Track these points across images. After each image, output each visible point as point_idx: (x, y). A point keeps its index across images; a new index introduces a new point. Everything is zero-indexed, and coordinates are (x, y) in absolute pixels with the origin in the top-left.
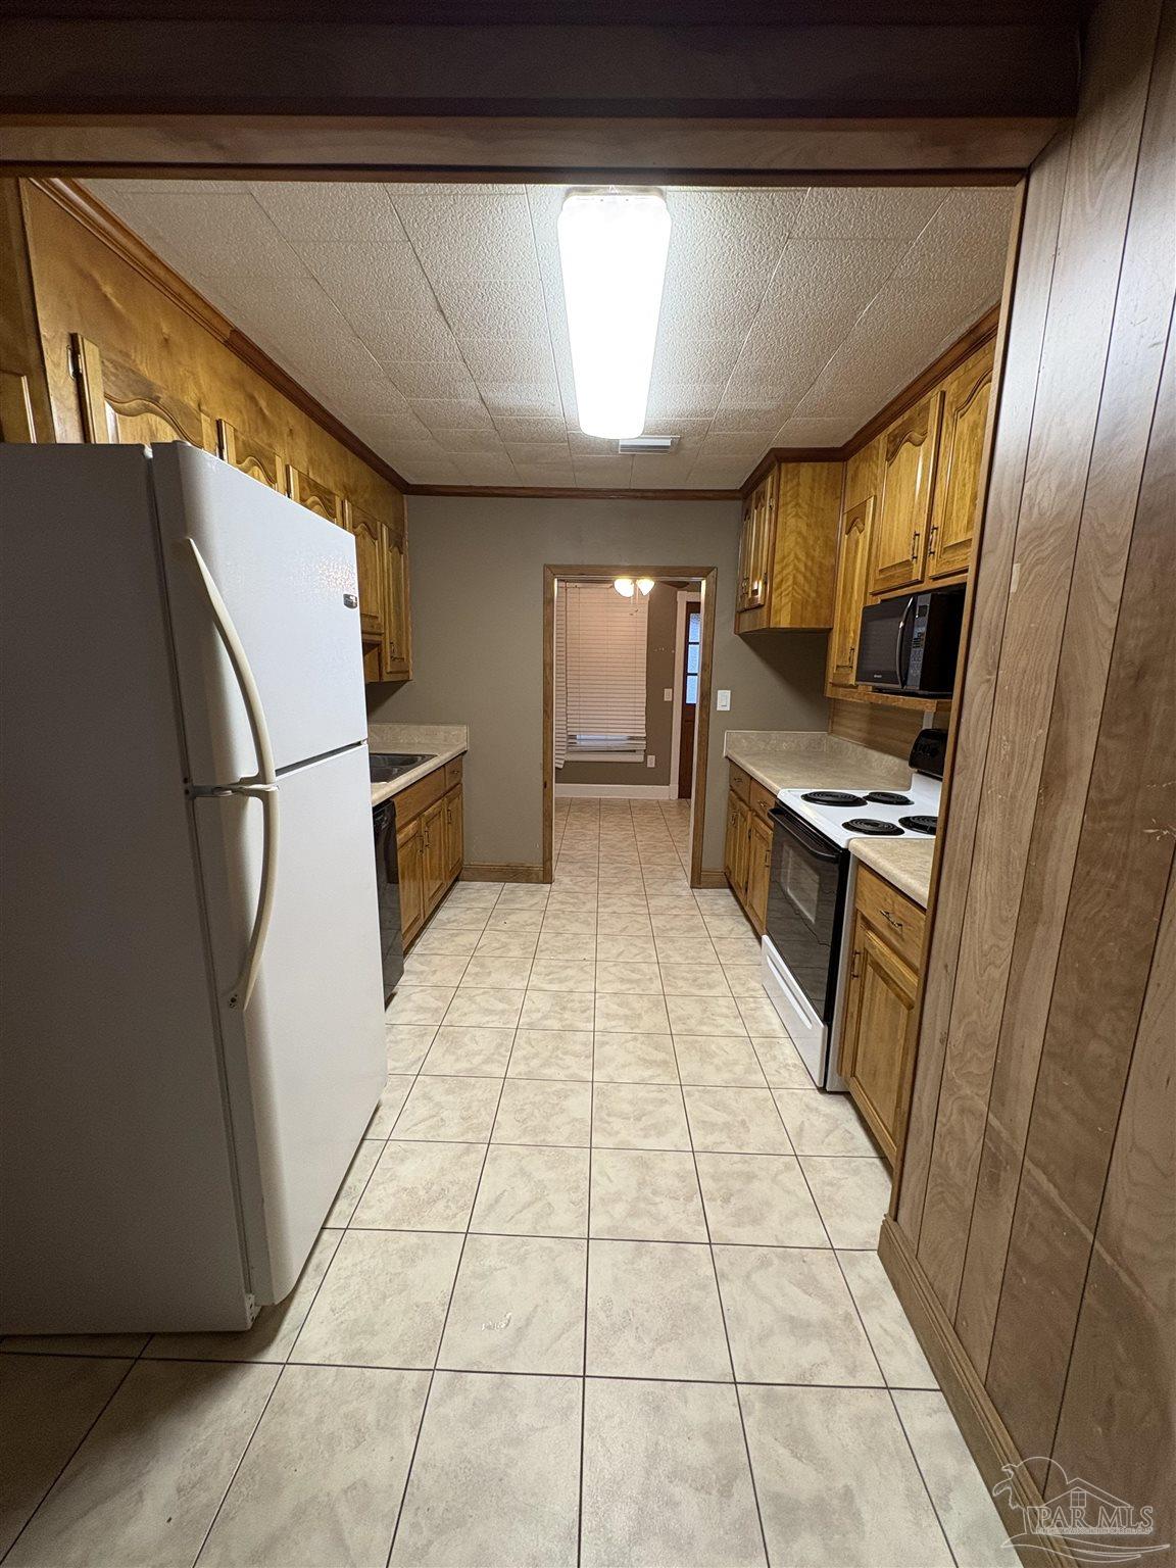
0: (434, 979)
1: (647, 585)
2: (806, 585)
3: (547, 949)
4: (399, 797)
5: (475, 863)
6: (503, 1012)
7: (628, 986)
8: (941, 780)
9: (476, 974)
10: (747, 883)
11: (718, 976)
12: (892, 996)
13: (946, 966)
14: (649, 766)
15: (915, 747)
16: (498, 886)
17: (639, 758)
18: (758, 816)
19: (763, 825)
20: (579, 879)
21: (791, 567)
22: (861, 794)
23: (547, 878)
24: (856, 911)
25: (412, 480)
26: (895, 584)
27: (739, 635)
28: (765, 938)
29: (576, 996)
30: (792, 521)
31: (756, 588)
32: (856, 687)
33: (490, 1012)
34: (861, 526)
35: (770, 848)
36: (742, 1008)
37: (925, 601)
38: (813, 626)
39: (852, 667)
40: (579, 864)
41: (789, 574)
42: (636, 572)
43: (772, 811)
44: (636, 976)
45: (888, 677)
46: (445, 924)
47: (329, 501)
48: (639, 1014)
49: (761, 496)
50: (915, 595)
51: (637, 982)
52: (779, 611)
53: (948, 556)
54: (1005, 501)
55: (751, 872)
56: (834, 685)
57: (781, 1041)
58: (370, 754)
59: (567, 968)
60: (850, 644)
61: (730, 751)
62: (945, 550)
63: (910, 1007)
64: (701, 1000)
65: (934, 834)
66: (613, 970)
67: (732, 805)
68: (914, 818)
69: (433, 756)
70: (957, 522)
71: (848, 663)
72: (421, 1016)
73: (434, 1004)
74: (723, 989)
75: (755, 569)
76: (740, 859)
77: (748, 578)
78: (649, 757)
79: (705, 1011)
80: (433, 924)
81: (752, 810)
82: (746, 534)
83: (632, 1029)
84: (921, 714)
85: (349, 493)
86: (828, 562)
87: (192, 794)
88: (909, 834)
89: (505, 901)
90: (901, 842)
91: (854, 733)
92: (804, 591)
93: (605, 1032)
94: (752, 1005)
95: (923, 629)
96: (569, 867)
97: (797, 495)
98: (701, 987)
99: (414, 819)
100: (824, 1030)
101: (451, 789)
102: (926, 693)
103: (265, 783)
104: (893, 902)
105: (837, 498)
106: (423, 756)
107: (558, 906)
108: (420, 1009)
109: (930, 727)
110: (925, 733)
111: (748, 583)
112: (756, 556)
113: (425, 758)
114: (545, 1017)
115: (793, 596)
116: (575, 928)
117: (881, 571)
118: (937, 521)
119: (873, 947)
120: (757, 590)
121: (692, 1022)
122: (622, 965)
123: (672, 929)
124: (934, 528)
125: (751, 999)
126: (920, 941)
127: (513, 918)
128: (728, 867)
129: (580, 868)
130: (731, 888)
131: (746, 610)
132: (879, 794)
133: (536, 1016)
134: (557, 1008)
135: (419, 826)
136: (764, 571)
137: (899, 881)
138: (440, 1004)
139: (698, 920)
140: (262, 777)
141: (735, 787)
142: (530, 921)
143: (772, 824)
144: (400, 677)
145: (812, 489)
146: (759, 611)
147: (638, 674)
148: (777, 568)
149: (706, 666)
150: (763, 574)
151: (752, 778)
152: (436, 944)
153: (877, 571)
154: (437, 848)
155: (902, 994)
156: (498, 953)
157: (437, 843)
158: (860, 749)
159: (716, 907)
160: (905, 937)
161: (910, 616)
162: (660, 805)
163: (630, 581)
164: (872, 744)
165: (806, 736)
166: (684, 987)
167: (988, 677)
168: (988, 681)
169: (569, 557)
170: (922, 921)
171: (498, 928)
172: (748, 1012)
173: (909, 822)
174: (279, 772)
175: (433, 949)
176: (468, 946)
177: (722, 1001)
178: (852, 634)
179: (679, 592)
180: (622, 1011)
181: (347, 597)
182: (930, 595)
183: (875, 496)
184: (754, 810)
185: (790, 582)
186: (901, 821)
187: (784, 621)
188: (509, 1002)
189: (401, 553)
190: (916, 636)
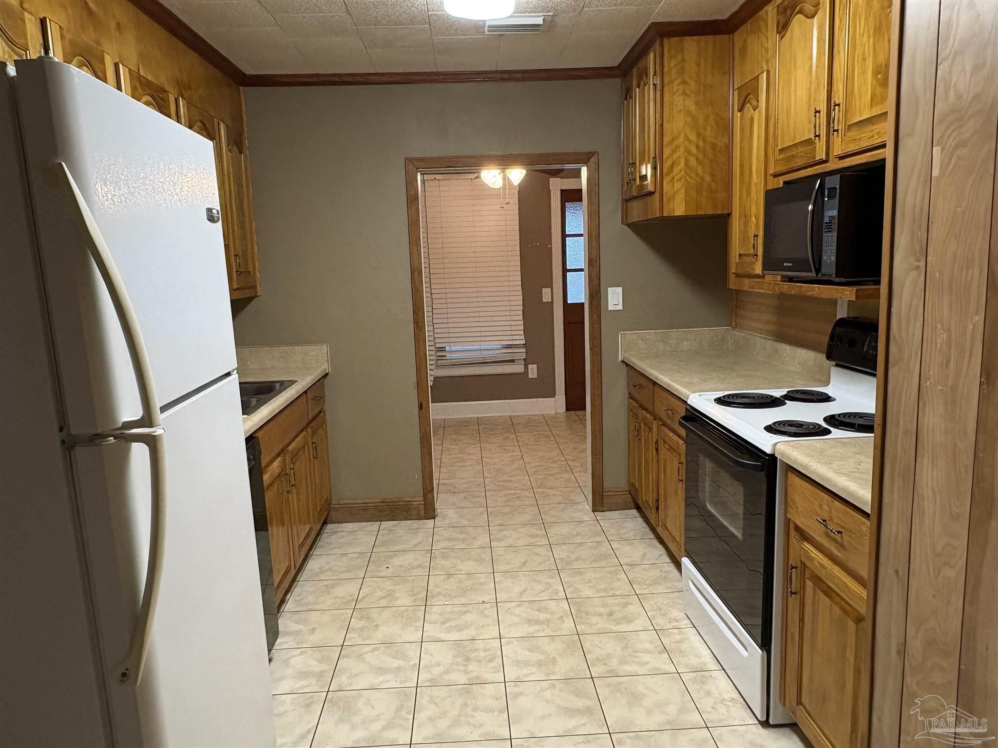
0: (314, 639)
1: (517, 174)
2: (699, 167)
3: (440, 593)
4: (262, 432)
5: (344, 502)
6: (398, 669)
7: (537, 627)
8: (874, 375)
9: (362, 629)
10: (657, 500)
11: (635, 608)
12: (837, 610)
13: (897, 572)
14: (530, 376)
15: (832, 338)
16: (373, 526)
17: (519, 368)
18: (664, 424)
19: (671, 434)
20: (466, 511)
21: (682, 150)
22: (778, 393)
23: (428, 512)
24: (787, 522)
25: (249, 70)
26: (799, 163)
27: (629, 225)
28: (686, 561)
29: (480, 644)
30: (678, 100)
31: (644, 173)
32: (763, 277)
33: (381, 670)
34: (754, 102)
35: (683, 460)
36: (666, 641)
37: (834, 182)
38: (710, 212)
39: (757, 255)
40: (463, 495)
41: (679, 157)
42: (505, 161)
43: (684, 418)
44: (543, 616)
45: (800, 264)
46: (317, 574)
47: (162, 99)
48: (554, 658)
49: (644, 73)
50: (823, 176)
51: (548, 622)
52: (672, 198)
53: (852, 134)
54: (919, 83)
55: (662, 488)
56: (738, 275)
57: (713, 674)
58: (240, 383)
59: (465, 613)
60: (752, 232)
61: (626, 355)
62: (850, 127)
63: (859, 620)
64: (621, 637)
65: (872, 432)
66: (518, 611)
67: (632, 414)
68: (839, 415)
69: (292, 382)
70: (860, 98)
71: (752, 251)
72: (303, 683)
73: (317, 667)
74: (642, 622)
75: (642, 152)
76: (647, 472)
77: (635, 163)
78: (530, 366)
79: (625, 648)
80: (304, 576)
81: (656, 418)
82: (628, 113)
83: (548, 675)
84: (834, 302)
85: (183, 88)
86: (722, 141)
87: (69, 445)
88: (836, 433)
89: (385, 543)
90: (831, 443)
91: (761, 326)
92: (697, 174)
93: (517, 681)
94: (678, 637)
95: (834, 213)
96: (453, 499)
97: (682, 71)
98: (618, 622)
99: (278, 455)
100: (762, 656)
101: (314, 419)
102: (843, 280)
103: (152, 427)
104: (830, 509)
105: (724, 73)
106: (282, 383)
107: (445, 544)
108: (303, 675)
109: (845, 316)
110: (841, 322)
111: (635, 168)
112: (642, 137)
113: (284, 385)
114: (447, 672)
115: (686, 180)
116: (469, 566)
117: (781, 151)
118: (839, 96)
119: (811, 559)
120: (646, 176)
121: (614, 663)
122: (526, 604)
123: (577, 559)
124: (836, 105)
125: (675, 631)
126: (866, 547)
127: (396, 561)
128: (633, 485)
129: (465, 498)
130: (638, 508)
131: (635, 198)
132: (797, 391)
133: (437, 671)
134: (459, 659)
135: (284, 461)
136: (652, 155)
137: (835, 485)
138: (324, 667)
139: (605, 548)
140: (147, 420)
141: (637, 396)
142: (416, 563)
143: (683, 432)
144: (247, 294)
145: (698, 65)
146: (649, 198)
147: (511, 274)
148: (667, 151)
149: (594, 261)
150: (651, 159)
151: (655, 383)
152: (311, 598)
153: (777, 152)
154: (304, 486)
155: (848, 608)
156: (383, 603)
157: (304, 482)
158: (769, 343)
159: (622, 531)
160: (846, 543)
161: (819, 197)
162: (547, 421)
163: (499, 171)
164: (782, 337)
165: (707, 334)
166: (600, 623)
167: (917, 264)
168: (917, 268)
169: (434, 150)
170: (866, 526)
171: (381, 574)
172: (673, 645)
173: (835, 421)
174: (163, 409)
175: (308, 603)
176: (350, 598)
177: (643, 636)
178: (753, 219)
179: (551, 180)
180: (536, 657)
181: (209, 210)
182: (838, 176)
183: (768, 72)
184: (660, 419)
185: (682, 165)
186: (825, 419)
187: (678, 208)
188: (405, 658)
189: (241, 153)
190: (826, 220)
